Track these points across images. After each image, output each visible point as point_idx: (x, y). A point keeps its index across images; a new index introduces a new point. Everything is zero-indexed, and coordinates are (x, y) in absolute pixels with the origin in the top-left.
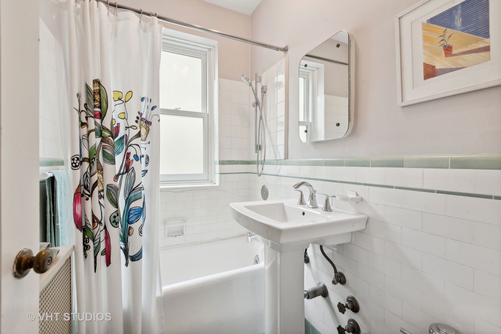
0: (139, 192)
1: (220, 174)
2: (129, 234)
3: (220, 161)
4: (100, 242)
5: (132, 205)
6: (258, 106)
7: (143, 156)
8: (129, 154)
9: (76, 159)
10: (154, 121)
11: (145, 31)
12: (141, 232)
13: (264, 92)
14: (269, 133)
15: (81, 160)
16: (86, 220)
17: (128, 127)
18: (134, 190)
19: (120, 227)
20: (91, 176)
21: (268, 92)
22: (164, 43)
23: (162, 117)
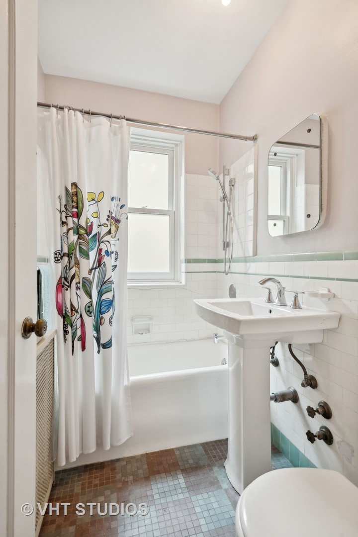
0: (110, 285)
1: (186, 272)
2: (101, 324)
3: (186, 259)
4: (76, 329)
5: (104, 297)
6: (226, 201)
7: (113, 252)
8: (101, 250)
9: (58, 254)
10: (122, 219)
11: (115, 134)
12: (111, 323)
13: (232, 185)
14: (238, 229)
15: (62, 254)
16: (66, 308)
17: (101, 225)
18: (105, 283)
19: (93, 317)
20: (70, 270)
21: (236, 185)
22: (131, 142)
23: (130, 215)
